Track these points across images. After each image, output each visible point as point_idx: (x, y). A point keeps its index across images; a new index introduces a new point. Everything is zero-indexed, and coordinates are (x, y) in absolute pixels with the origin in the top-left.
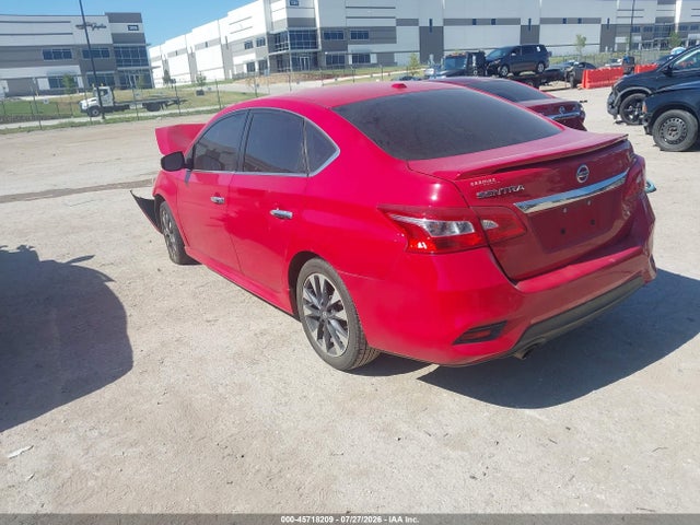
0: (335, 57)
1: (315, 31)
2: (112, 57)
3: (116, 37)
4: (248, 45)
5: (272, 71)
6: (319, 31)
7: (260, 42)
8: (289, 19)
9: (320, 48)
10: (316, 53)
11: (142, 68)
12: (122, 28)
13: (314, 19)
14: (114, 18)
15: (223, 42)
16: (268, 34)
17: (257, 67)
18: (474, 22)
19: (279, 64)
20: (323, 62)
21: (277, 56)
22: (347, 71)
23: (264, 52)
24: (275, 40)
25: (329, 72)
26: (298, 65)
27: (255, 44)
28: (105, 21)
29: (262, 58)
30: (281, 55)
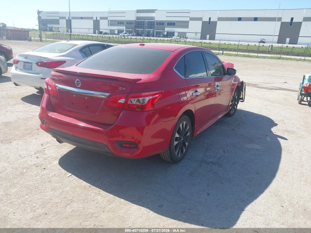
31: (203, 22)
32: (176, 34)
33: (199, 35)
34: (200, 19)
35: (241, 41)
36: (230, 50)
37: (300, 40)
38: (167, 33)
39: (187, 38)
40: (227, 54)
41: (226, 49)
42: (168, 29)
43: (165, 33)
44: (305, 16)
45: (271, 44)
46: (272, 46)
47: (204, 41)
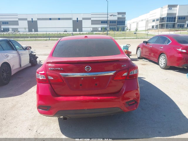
0: (181, 25)
1: (176, 17)
2: (116, 23)
3: (118, 18)
4: (154, 21)
5: (159, 28)
6: (177, 17)
7: (157, 20)
8: (167, 13)
9: (176, 22)
10: (174, 23)
11: (123, 26)
12: (120, 16)
13: (176, 13)
14: (119, 13)
15: (147, 20)
16: (160, 18)
17: (155, 27)
19: (162, 26)
20: (176, 26)
21: (162, 24)
22: (184, 29)
23: (158, 23)
24: (162, 19)
25: (178, 29)
26: (167, 27)
27: (155, 21)
28: (117, 14)
29: (157, 25)
30: (163, 24)
31: (28, 21)
32: (10, 30)
33: (27, 30)
34: (26, 19)
35: (59, 32)
36: (53, 37)
37: (83, 29)
38: (4, 29)
39: (19, 32)
40: (52, 39)
41: (51, 37)
42: (3, 27)
43: (2, 29)
44: (83, 17)
45: (72, 32)
46: (72, 33)
47: (31, 33)
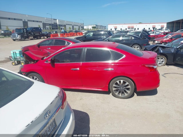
18: (34, 21)
